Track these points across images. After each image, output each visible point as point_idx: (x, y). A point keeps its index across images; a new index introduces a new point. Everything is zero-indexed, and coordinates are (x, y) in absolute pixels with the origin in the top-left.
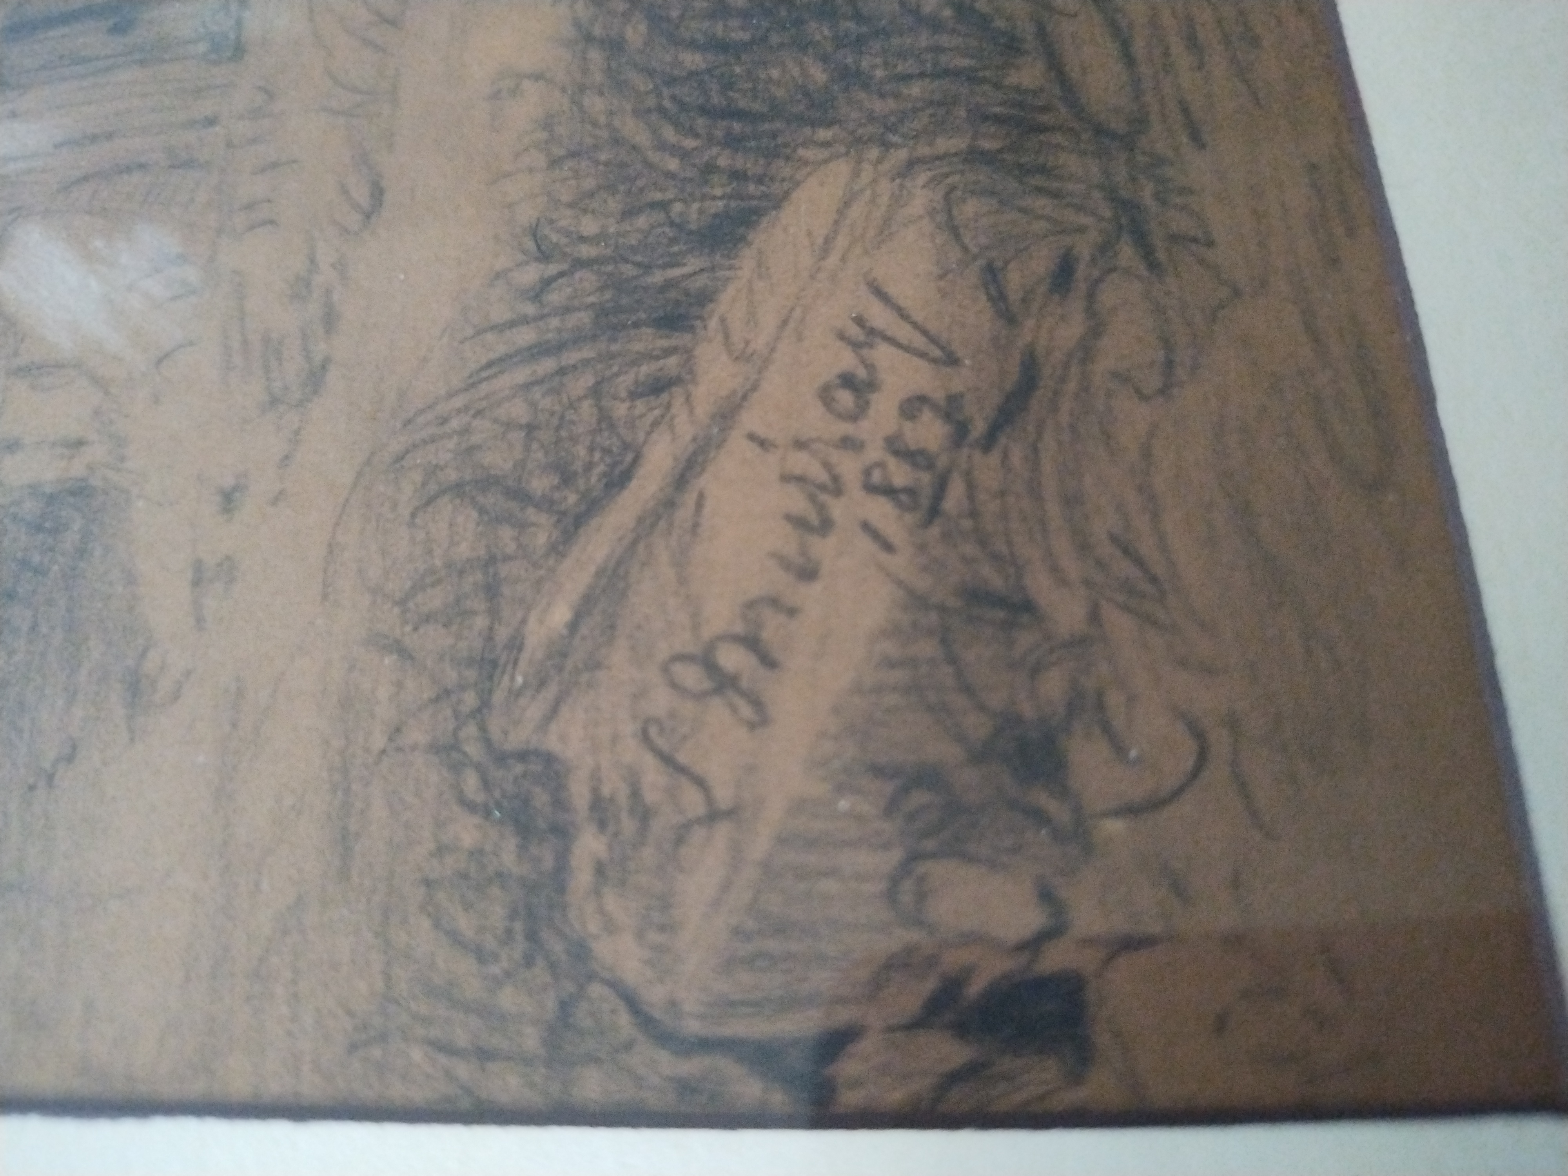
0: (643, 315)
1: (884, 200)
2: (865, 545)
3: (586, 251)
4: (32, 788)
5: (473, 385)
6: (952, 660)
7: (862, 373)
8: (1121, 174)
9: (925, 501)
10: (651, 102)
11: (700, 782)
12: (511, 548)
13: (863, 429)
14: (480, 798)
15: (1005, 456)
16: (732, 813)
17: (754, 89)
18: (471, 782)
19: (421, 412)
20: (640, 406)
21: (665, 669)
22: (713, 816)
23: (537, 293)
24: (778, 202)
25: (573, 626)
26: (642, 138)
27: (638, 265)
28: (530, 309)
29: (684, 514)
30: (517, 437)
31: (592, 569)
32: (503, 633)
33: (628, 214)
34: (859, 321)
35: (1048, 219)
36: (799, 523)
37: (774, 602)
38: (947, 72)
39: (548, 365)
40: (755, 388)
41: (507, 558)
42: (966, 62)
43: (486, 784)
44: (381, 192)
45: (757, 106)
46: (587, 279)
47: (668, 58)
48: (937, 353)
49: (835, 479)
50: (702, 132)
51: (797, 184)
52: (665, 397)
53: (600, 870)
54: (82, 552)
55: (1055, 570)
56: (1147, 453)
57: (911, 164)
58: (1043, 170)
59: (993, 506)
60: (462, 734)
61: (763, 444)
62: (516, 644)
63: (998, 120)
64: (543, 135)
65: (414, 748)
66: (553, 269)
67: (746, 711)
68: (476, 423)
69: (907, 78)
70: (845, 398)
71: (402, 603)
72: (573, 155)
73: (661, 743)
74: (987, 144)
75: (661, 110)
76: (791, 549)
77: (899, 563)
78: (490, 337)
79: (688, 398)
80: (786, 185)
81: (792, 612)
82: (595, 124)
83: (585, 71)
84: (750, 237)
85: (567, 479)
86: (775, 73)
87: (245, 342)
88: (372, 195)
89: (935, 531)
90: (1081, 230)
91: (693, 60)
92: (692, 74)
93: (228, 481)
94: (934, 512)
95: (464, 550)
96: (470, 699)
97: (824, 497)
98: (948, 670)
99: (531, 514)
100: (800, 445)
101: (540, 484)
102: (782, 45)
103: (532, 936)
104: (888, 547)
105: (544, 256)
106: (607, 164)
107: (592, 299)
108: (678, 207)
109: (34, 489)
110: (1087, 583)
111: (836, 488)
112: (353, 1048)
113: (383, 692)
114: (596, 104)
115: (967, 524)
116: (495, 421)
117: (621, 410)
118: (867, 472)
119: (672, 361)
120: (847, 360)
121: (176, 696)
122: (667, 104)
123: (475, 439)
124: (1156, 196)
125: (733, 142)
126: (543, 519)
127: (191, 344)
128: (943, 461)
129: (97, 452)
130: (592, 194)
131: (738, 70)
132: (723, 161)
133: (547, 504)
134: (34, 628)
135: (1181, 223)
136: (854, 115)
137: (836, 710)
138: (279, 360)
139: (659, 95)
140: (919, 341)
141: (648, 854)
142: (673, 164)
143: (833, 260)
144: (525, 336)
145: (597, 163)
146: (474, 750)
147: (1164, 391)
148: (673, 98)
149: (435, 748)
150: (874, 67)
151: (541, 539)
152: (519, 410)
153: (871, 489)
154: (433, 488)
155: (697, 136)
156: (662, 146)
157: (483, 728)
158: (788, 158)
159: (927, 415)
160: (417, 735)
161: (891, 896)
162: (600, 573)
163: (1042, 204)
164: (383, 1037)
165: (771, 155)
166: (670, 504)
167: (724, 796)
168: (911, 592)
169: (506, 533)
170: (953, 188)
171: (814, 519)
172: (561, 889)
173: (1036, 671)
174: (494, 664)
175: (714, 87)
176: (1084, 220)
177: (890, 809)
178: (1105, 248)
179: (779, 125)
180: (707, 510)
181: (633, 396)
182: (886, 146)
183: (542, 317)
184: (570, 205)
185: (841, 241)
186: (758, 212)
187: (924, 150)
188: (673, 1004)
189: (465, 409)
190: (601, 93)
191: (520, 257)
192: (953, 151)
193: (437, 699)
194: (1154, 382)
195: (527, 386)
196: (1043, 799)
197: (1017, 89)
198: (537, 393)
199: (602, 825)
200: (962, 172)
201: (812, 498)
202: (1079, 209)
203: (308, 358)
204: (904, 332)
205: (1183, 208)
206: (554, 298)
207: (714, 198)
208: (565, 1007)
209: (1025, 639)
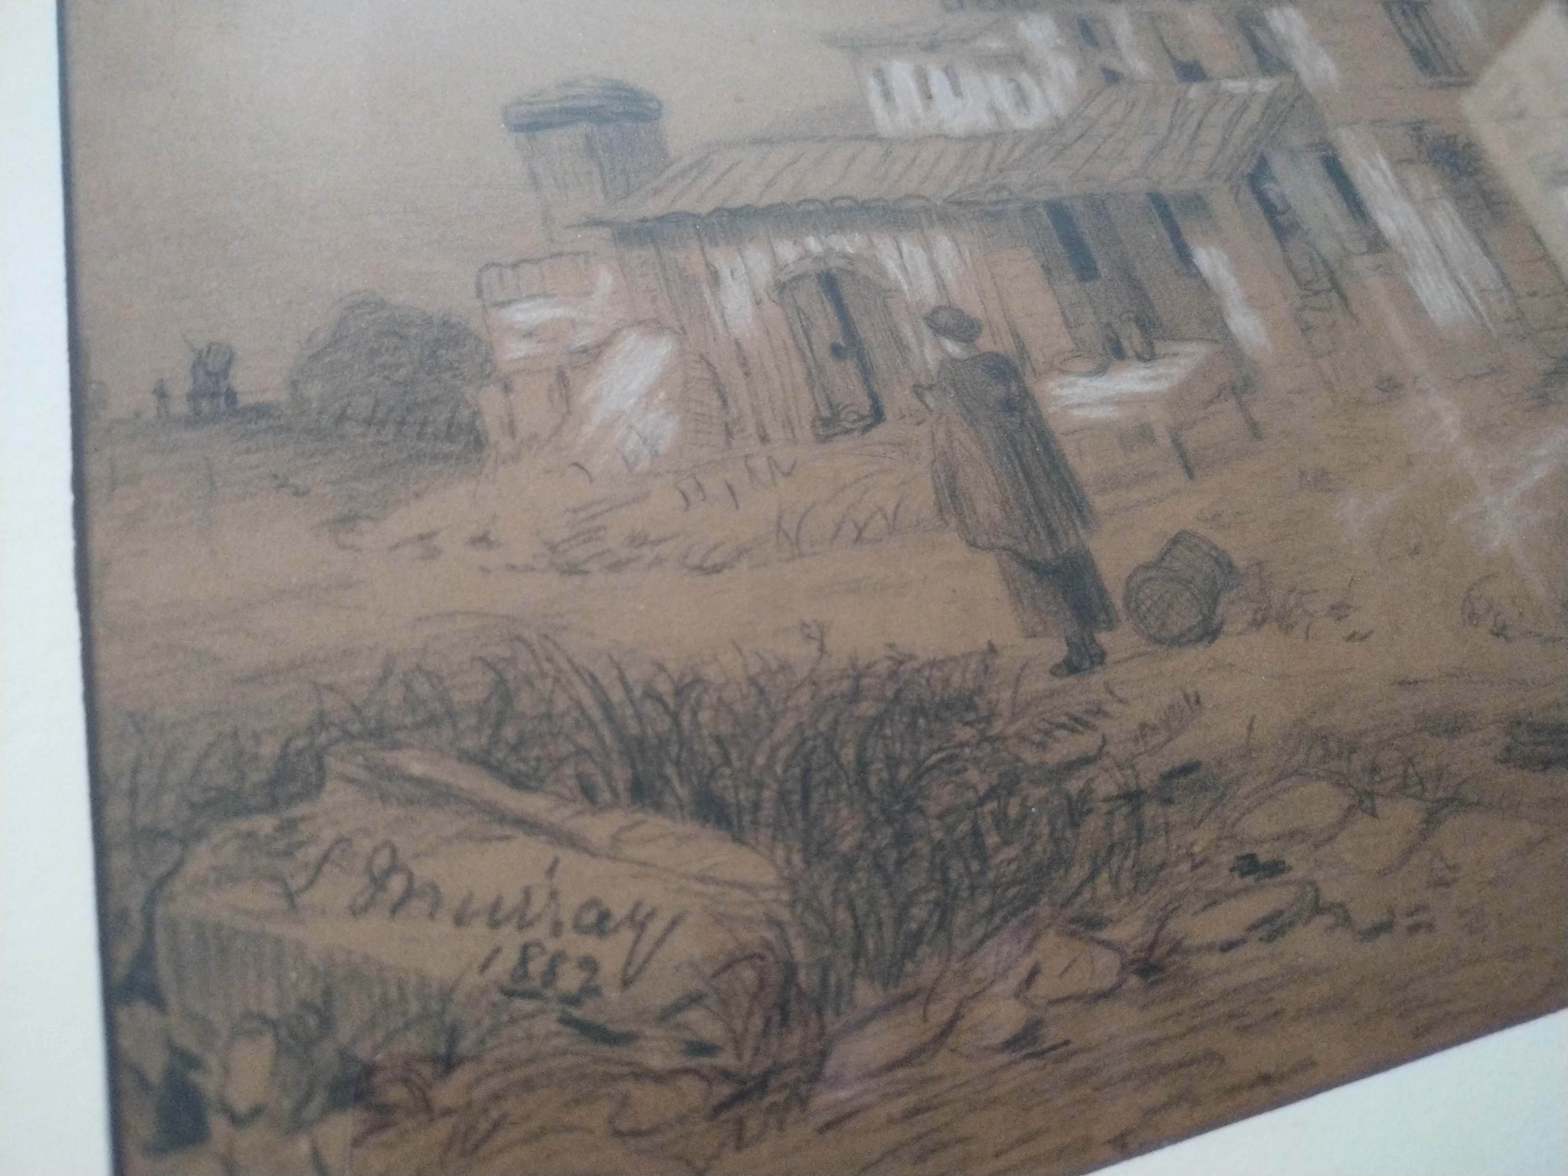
0: (640, 768)
1: (749, 912)
2: (484, 951)
3: (686, 718)
4: (275, 477)
5: (577, 671)
6: (407, 1027)
7: (611, 924)
8: (789, 1076)
9: (519, 987)
10: (809, 733)
11: (311, 883)
12: (461, 726)
13: (569, 934)
14: (292, 750)
15: (557, 1034)
16: (293, 905)
17: (828, 802)
18: (300, 743)
19: (555, 643)
20: (571, 783)
21: (387, 843)
22: (290, 896)
23: (651, 694)
24: (739, 839)
25: (411, 779)
26: (779, 734)
27: (679, 756)
28: (637, 693)
29: (497, 830)
30: (543, 708)
31: (452, 780)
32: (401, 736)
33: (718, 740)
34: (652, 915)
35: (746, 1030)
36: (496, 906)
37: (437, 902)
38: (860, 936)
39: (596, 714)
40: (593, 855)
41: (455, 725)
42: (871, 945)
43: (300, 753)
44: (718, 572)
45: (814, 807)
46: (664, 724)
47: (848, 736)
48: (631, 971)
49: (530, 924)
50: (789, 774)
51: (754, 849)
52: (580, 797)
53: (250, 835)
54: (434, 458)
55: (478, 1081)
56: (569, 1129)
57: (780, 925)
58: (785, 1021)
59: (520, 1034)
60: (332, 728)
61: (551, 871)
62: (396, 746)
63: (824, 981)
64: (774, 665)
65: (321, 702)
66: (670, 701)
67: (361, 901)
68: (549, 681)
69: (851, 907)
70: (591, 917)
71: (419, 667)
72: (761, 691)
73: (337, 852)
74: (802, 976)
75: (803, 742)
76: (475, 906)
77: (473, 979)
78: (614, 673)
79: (580, 813)
80: (753, 842)
81: (431, 916)
82: (787, 698)
83: (830, 682)
84: (708, 825)
85: (514, 749)
86: (844, 813)
87: (593, 517)
88: (714, 566)
89: (497, 997)
90: (739, 1056)
91: (848, 755)
92: (837, 758)
93: (492, 537)
94: (510, 994)
95: (457, 696)
96: (355, 727)
97: (516, 918)
98: (400, 1023)
99: (488, 731)
100: (553, 895)
101: (509, 733)
102: (868, 814)
103: (208, 804)
104: (484, 967)
105: (678, 692)
106: (756, 716)
107: (649, 730)
108: (727, 771)
109: (477, 414)
110: (469, 1105)
111: (524, 925)
112: (131, 715)
113: (357, 673)
114: (803, 697)
115: (505, 1018)
116: (553, 692)
117: (569, 770)
118: (538, 944)
119: (607, 796)
120: (619, 912)
121: (343, 547)
122: (810, 744)
123: (538, 683)
124: (774, 1104)
125: (783, 796)
126: (484, 741)
127: (591, 481)
128: (549, 993)
129: (507, 446)
130: (731, 711)
131: (844, 787)
132: (767, 794)
133: (495, 739)
134: (382, 443)
135: (753, 1126)
136: (816, 877)
137: (366, 958)
138: (584, 542)
139: (815, 738)
140: (638, 960)
141: (263, 861)
142: (760, 760)
143: (697, 887)
144: (616, 695)
145: (756, 709)
146: (323, 738)
147: (618, 1133)
148: (815, 747)
149: (322, 714)
150: (859, 881)
151: (469, 743)
152: (561, 703)
153: (525, 948)
154: (500, 667)
155: (785, 771)
156: (774, 749)
157: (337, 741)
158: (774, 838)
159: (584, 975)
160: (330, 702)
161: (248, 1015)
162: (448, 786)
163: (757, 1023)
164: (140, 731)
165: (777, 826)
166: (502, 819)
167: (304, 899)
168: (452, 990)
169: (472, 720)
170: (762, 958)
171: (499, 916)
172: (237, 814)
173: (406, 1081)
174: (381, 736)
175: (827, 773)
176: (747, 1056)
177: (304, 1004)
178: (726, 1075)
179: (800, 825)
180: (501, 845)
181: (580, 777)
182: (792, 905)
183: (632, 702)
184: (720, 699)
185: (712, 889)
186: (729, 825)
187: (791, 932)
188: (172, 898)
189: (559, 671)
190: (813, 698)
191: (676, 677)
192: (793, 952)
193: (354, 706)
194: (624, 1125)
195: (579, 705)
196: (320, 1099)
197: (853, 988)
198: (575, 713)
199: (280, 829)
200: (777, 962)
201: (515, 911)
202: (757, 1050)
203: (587, 561)
204: (645, 947)
205: (766, 1125)
206: (649, 708)
207: (737, 794)
208: (166, 835)
209: (427, 1071)
